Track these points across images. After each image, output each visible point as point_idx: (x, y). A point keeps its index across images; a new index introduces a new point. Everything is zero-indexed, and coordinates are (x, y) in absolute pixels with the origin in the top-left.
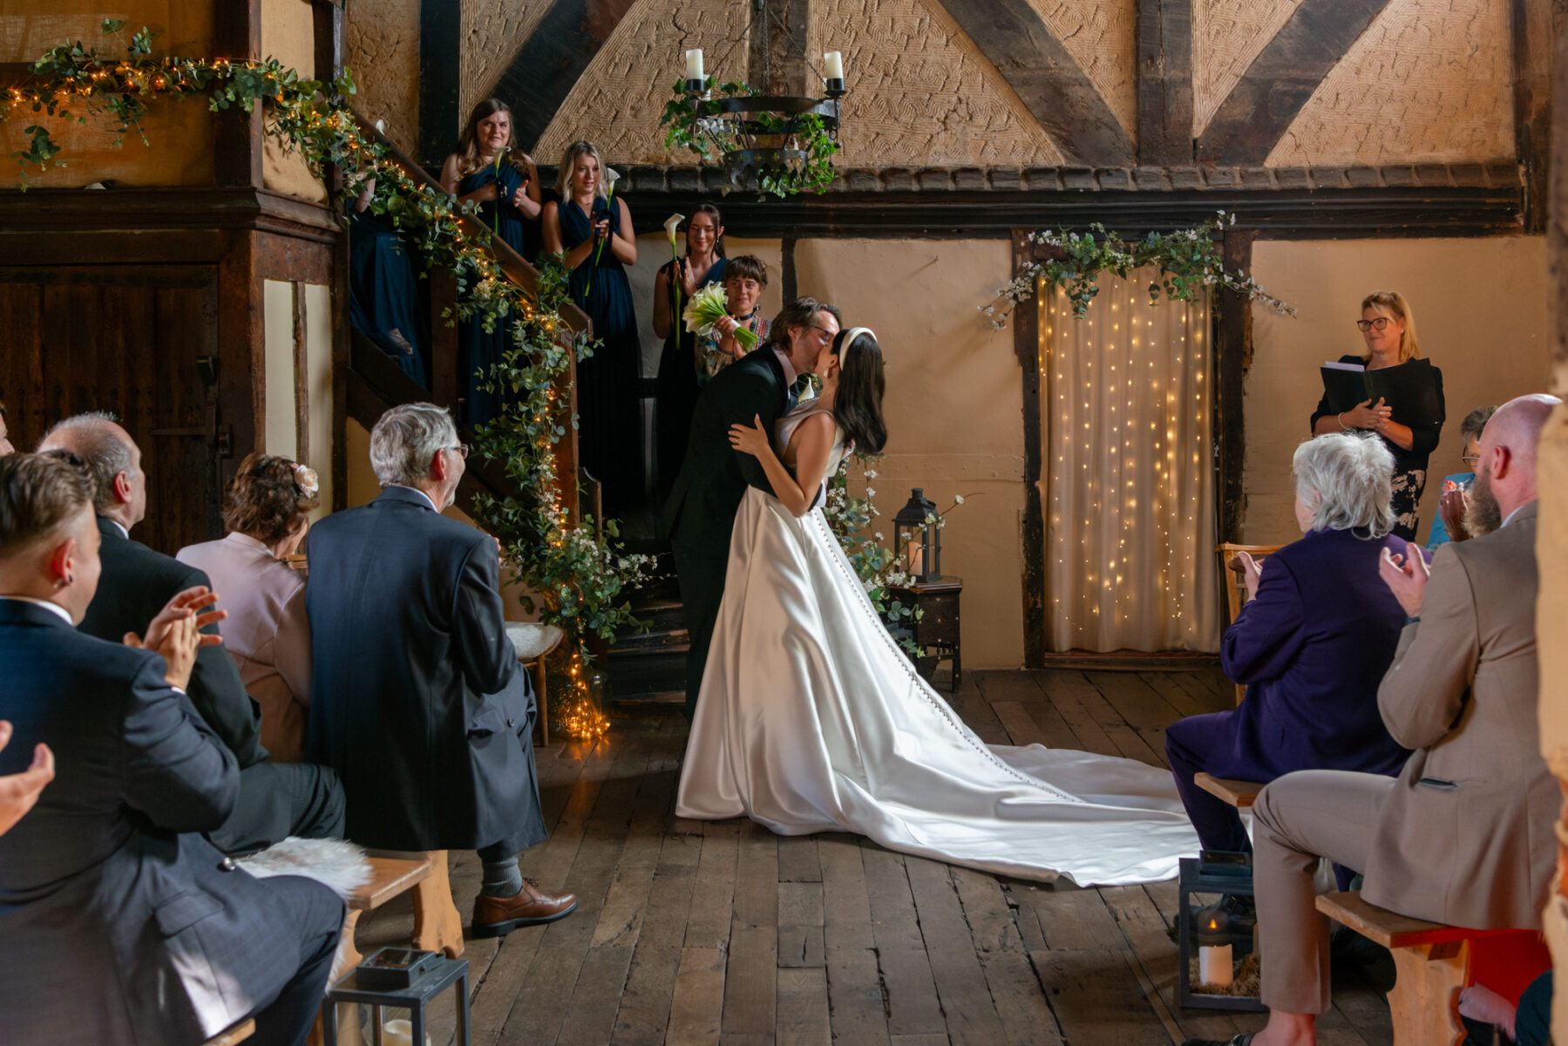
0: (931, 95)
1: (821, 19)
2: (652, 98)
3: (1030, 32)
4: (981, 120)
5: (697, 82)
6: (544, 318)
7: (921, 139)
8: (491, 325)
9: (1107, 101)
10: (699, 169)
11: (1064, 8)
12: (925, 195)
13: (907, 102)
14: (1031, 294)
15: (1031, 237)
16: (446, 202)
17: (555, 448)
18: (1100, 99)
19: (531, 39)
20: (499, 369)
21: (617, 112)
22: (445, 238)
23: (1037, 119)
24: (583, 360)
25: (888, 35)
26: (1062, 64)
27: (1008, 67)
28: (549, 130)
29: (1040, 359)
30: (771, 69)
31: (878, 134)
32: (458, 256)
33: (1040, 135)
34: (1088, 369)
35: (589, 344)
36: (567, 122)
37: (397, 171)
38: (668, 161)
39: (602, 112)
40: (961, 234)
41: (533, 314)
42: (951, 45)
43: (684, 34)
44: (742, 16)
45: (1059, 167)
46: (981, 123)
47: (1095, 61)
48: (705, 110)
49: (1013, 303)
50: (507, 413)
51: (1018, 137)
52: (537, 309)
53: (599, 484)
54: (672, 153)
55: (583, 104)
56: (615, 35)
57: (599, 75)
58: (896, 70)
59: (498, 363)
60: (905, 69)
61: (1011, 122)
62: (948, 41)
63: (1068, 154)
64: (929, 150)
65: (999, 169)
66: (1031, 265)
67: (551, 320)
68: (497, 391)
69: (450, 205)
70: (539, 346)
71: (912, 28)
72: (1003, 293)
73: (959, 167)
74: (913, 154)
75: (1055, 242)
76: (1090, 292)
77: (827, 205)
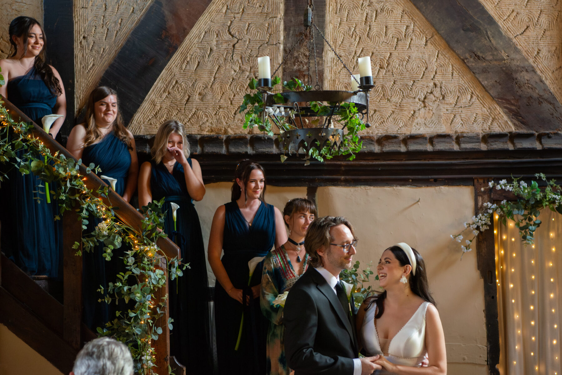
0: (414, 82)
1: (335, 27)
2: (214, 87)
3: (489, 33)
4: (451, 99)
5: (266, 80)
6: (147, 248)
7: (407, 114)
8: (109, 254)
9: (547, 83)
10: (248, 137)
11: (515, 14)
12: (411, 154)
13: (396, 87)
14: (489, 225)
15: (491, 184)
16: (75, 165)
17: (154, 343)
18: (541, 81)
19: (126, 44)
20: (115, 286)
21: (189, 97)
22: (74, 191)
23: (493, 98)
24: (175, 278)
25: (383, 39)
26: (513, 56)
27: (472, 60)
28: (141, 109)
29: (497, 273)
30: (299, 65)
31: (375, 111)
32: (83, 204)
33: (496, 109)
34: (532, 281)
35: (180, 267)
36: (154, 104)
37: (37, 142)
38: (226, 132)
39: (179, 97)
40: (436, 182)
41: (139, 245)
42: (429, 44)
43: (236, 40)
44: (278, 26)
45: (510, 133)
46: (451, 102)
47: (538, 53)
48: (271, 101)
49: (476, 233)
50: (119, 318)
51: (479, 111)
52: (141, 242)
53: (185, 369)
54: (229, 126)
55: (164, 91)
56: (187, 41)
57: (176, 70)
58: (388, 64)
59: (114, 282)
60: (395, 63)
61: (473, 100)
62: (427, 42)
63: (517, 123)
64: (413, 121)
65: (465, 135)
66: (490, 205)
67: (152, 250)
68: (113, 301)
69: (77, 167)
70: (144, 269)
71: (400, 33)
72: (469, 225)
73: (435, 134)
74: (401, 125)
75: (508, 188)
76: (535, 224)
77: (339, 163)
